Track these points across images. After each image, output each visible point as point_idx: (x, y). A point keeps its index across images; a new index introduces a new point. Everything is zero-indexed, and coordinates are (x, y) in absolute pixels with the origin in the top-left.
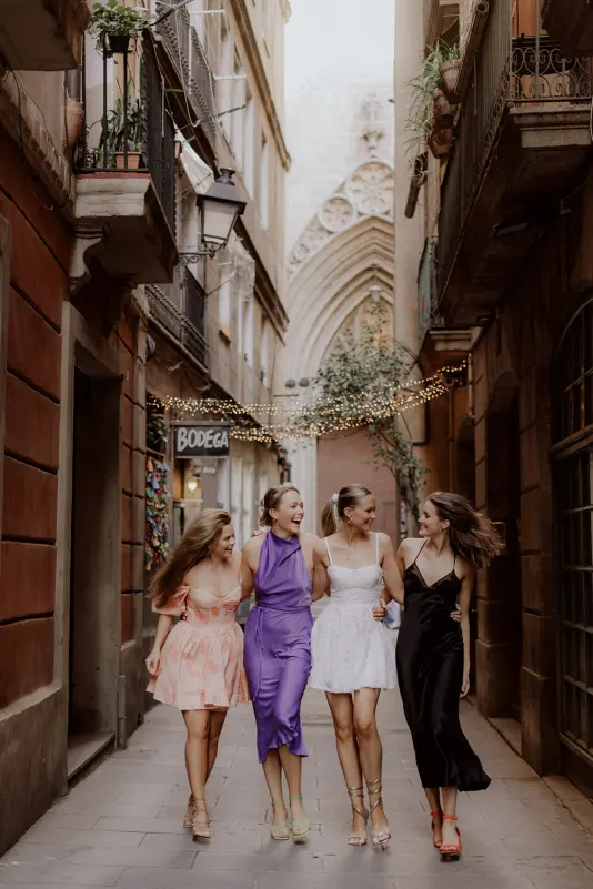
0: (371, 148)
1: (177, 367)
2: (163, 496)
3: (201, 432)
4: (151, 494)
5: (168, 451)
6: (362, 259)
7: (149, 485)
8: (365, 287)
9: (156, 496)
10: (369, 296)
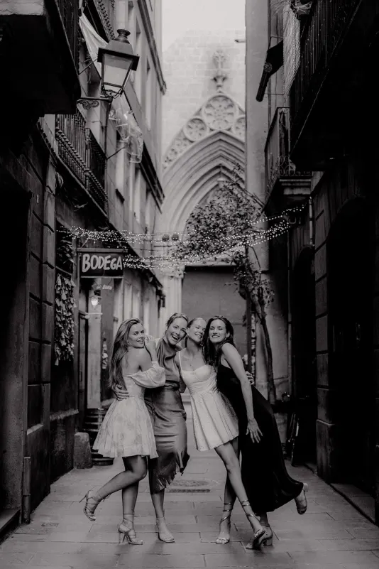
0: (219, 86)
1: (83, 206)
2: (70, 306)
3: (101, 257)
4: (59, 303)
5: (74, 272)
6: (212, 160)
7: (58, 296)
8: (214, 179)
9: (63, 306)
10: (217, 185)
